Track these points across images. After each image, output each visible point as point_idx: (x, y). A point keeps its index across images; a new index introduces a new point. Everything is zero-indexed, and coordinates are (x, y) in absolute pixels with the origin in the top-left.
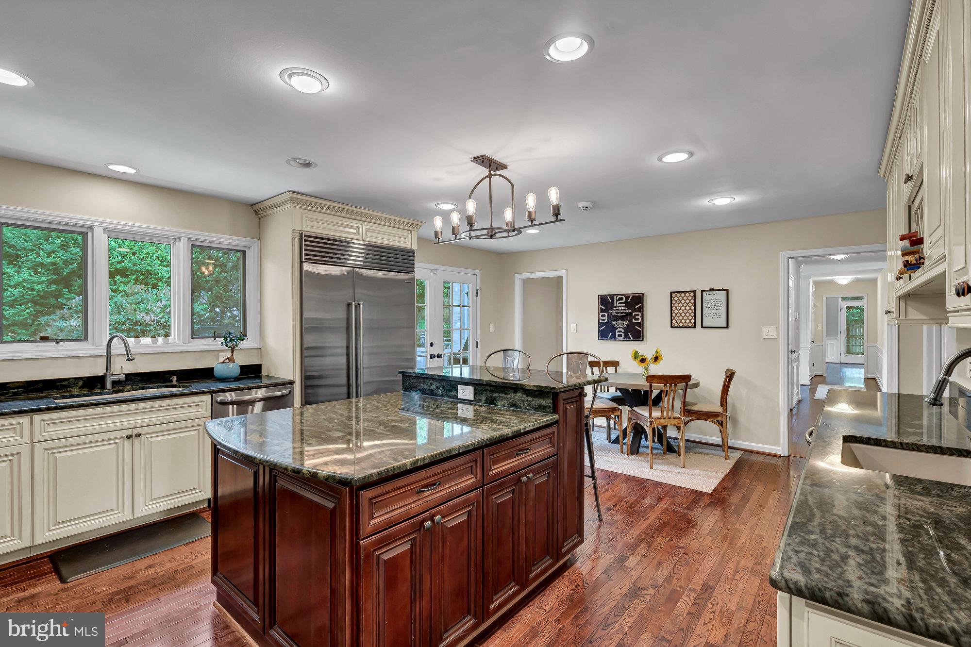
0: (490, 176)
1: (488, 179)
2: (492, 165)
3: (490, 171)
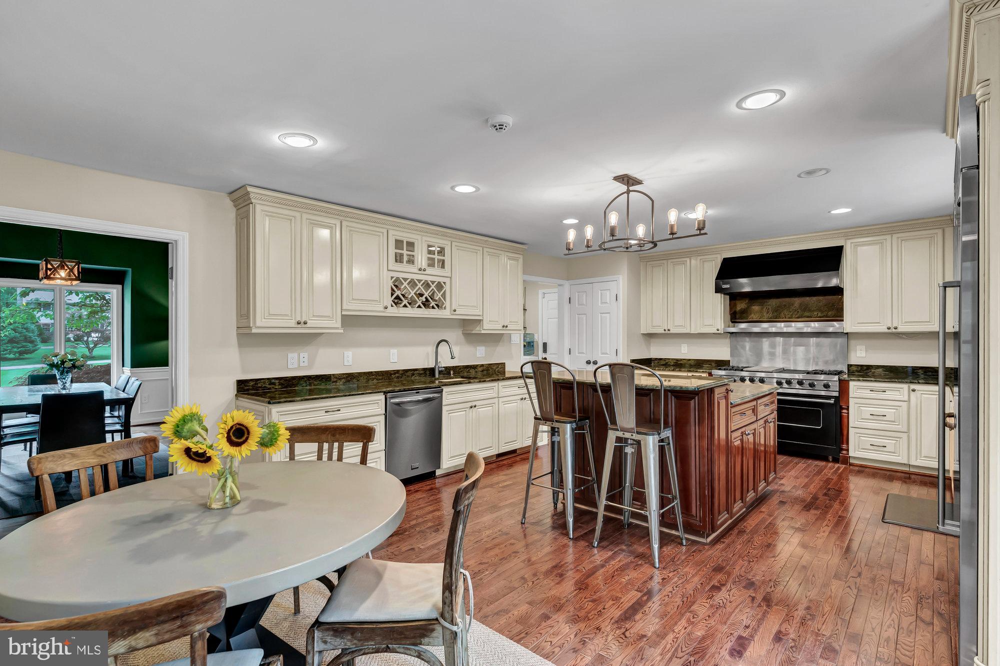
0: (628, 192)
1: (626, 195)
2: (628, 180)
3: (628, 187)
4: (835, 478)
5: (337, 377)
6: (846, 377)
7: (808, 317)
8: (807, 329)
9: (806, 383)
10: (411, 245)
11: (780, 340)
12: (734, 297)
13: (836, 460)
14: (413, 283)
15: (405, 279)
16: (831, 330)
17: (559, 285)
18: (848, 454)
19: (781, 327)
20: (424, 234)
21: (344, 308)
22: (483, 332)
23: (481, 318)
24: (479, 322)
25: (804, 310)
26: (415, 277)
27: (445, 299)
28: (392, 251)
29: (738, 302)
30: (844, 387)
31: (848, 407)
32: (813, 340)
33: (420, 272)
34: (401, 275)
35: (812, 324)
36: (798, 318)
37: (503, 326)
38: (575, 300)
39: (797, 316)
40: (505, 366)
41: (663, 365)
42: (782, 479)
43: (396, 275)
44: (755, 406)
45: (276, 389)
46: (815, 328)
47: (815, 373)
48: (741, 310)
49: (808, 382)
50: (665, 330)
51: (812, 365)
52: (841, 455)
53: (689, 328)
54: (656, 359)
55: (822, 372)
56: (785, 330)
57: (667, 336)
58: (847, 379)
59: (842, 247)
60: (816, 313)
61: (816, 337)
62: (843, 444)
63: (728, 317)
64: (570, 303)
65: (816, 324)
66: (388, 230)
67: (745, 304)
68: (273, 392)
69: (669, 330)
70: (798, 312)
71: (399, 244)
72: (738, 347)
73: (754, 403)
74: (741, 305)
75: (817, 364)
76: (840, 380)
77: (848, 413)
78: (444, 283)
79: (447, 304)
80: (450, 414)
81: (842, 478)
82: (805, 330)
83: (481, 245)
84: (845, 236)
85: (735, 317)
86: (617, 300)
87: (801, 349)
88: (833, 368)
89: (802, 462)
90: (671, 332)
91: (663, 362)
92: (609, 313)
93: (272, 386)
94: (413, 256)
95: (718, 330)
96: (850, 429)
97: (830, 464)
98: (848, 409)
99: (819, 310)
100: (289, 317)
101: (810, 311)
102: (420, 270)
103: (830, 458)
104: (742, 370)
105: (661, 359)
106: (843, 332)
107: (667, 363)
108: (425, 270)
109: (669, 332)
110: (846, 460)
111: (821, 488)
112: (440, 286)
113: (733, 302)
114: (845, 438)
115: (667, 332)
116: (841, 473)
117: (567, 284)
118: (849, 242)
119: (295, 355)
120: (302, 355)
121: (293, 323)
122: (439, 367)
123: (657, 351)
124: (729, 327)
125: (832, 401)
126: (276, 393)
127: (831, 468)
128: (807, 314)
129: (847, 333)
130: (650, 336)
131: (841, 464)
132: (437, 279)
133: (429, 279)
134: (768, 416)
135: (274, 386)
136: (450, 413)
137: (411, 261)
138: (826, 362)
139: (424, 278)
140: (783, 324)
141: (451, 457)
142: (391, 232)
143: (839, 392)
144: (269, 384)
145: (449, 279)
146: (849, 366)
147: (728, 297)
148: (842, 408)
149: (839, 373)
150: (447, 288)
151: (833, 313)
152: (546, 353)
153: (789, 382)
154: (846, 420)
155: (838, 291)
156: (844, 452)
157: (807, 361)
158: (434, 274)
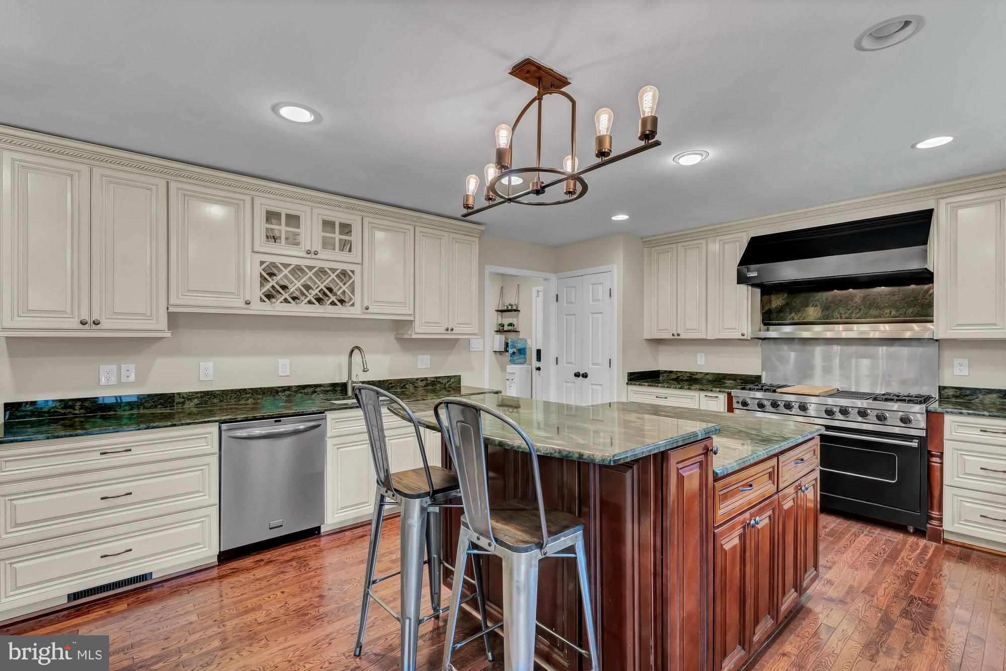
1: (536, 103)
3: (540, 90)
4: (921, 570)
5: (185, 396)
6: (934, 406)
7: (875, 317)
8: (874, 334)
9: (872, 415)
10: (293, 220)
11: (836, 348)
12: (767, 290)
13: (920, 533)
14: (298, 270)
15: (286, 266)
16: (908, 335)
17: (545, 279)
18: (942, 526)
19: (840, 331)
20: (317, 205)
21: (172, 302)
22: (414, 336)
23: (411, 318)
24: (409, 323)
25: (870, 307)
26: (303, 263)
27: (353, 292)
28: (261, 226)
29: (773, 297)
30: (934, 421)
31: (942, 453)
32: (882, 350)
33: (309, 256)
34: (277, 260)
35: (881, 326)
36: (859, 318)
37: (447, 330)
38: (563, 298)
39: (858, 315)
40: (460, 379)
41: (673, 380)
42: (830, 568)
43: (269, 259)
44: (773, 467)
45: (77, 414)
46: (885, 331)
47: (886, 400)
48: (777, 308)
49: (875, 413)
50: (673, 335)
51: (881, 386)
52: (928, 526)
53: (704, 332)
54: (665, 372)
55: (899, 399)
56: (844, 335)
57: (676, 342)
58: (940, 410)
59: (932, 210)
60: (888, 311)
61: (887, 345)
62: (933, 510)
63: (759, 317)
64: (557, 301)
65: (887, 327)
66: (253, 198)
67: (783, 299)
68: (70, 419)
69: (678, 335)
70: (860, 310)
71: (271, 216)
72: (773, 359)
73: (774, 462)
74: (777, 301)
75: (888, 384)
76: (928, 412)
77: (942, 463)
78: (353, 272)
79: (357, 299)
80: (341, 450)
81: (932, 571)
82: (871, 335)
83: (411, 223)
84: (936, 195)
85: (769, 318)
86: (610, 296)
87: (865, 362)
88: (914, 391)
89: (866, 532)
90: (682, 337)
91: (674, 376)
92: (602, 313)
93: (68, 410)
94: (298, 234)
95: (743, 335)
96: (944, 487)
97: (912, 539)
98: (941, 456)
99: (894, 306)
100: (68, 314)
101: (878, 307)
102: (308, 252)
103: (911, 530)
104: (774, 391)
105: (671, 372)
106: (932, 339)
107: (679, 377)
108: (316, 253)
109: (678, 337)
110: (937, 536)
111: (896, 595)
112: (344, 275)
113: (766, 297)
114: (936, 501)
115: (676, 337)
116: (931, 561)
117: (553, 278)
118: (943, 203)
119: (114, 367)
120: (124, 367)
121: (75, 323)
122: (353, 382)
123: (666, 362)
124: (760, 331)
125: (914, 444)
126: (76, 419)
127: (913, 548)
128: (873, 312)
129: (937, 340)
130: (658, 342)
131: (929, 540)
132: (341, 267)
133: (326, 265)
134: (803, 479)
135: (72, 410)
136: (341, 448)
137: (293, 241)
138: (904, 383)
139: (318, 264)
140: (841, 327)
141: (342, 508)
142: (257, 201)
143: (927, 430)
144: (62, 408)
145: (359, 266)
146: (941, 389)
147: (758, 291)
148: (930, 455)
149: (925, 399)
150: (357, 278)
151: (916, 310)
152: (540, 361)
153: (844, 411)
154: (937, 474)
155: (926, 277)
156: (935, 522)
157: (874, 380)
158: (333, 259)
